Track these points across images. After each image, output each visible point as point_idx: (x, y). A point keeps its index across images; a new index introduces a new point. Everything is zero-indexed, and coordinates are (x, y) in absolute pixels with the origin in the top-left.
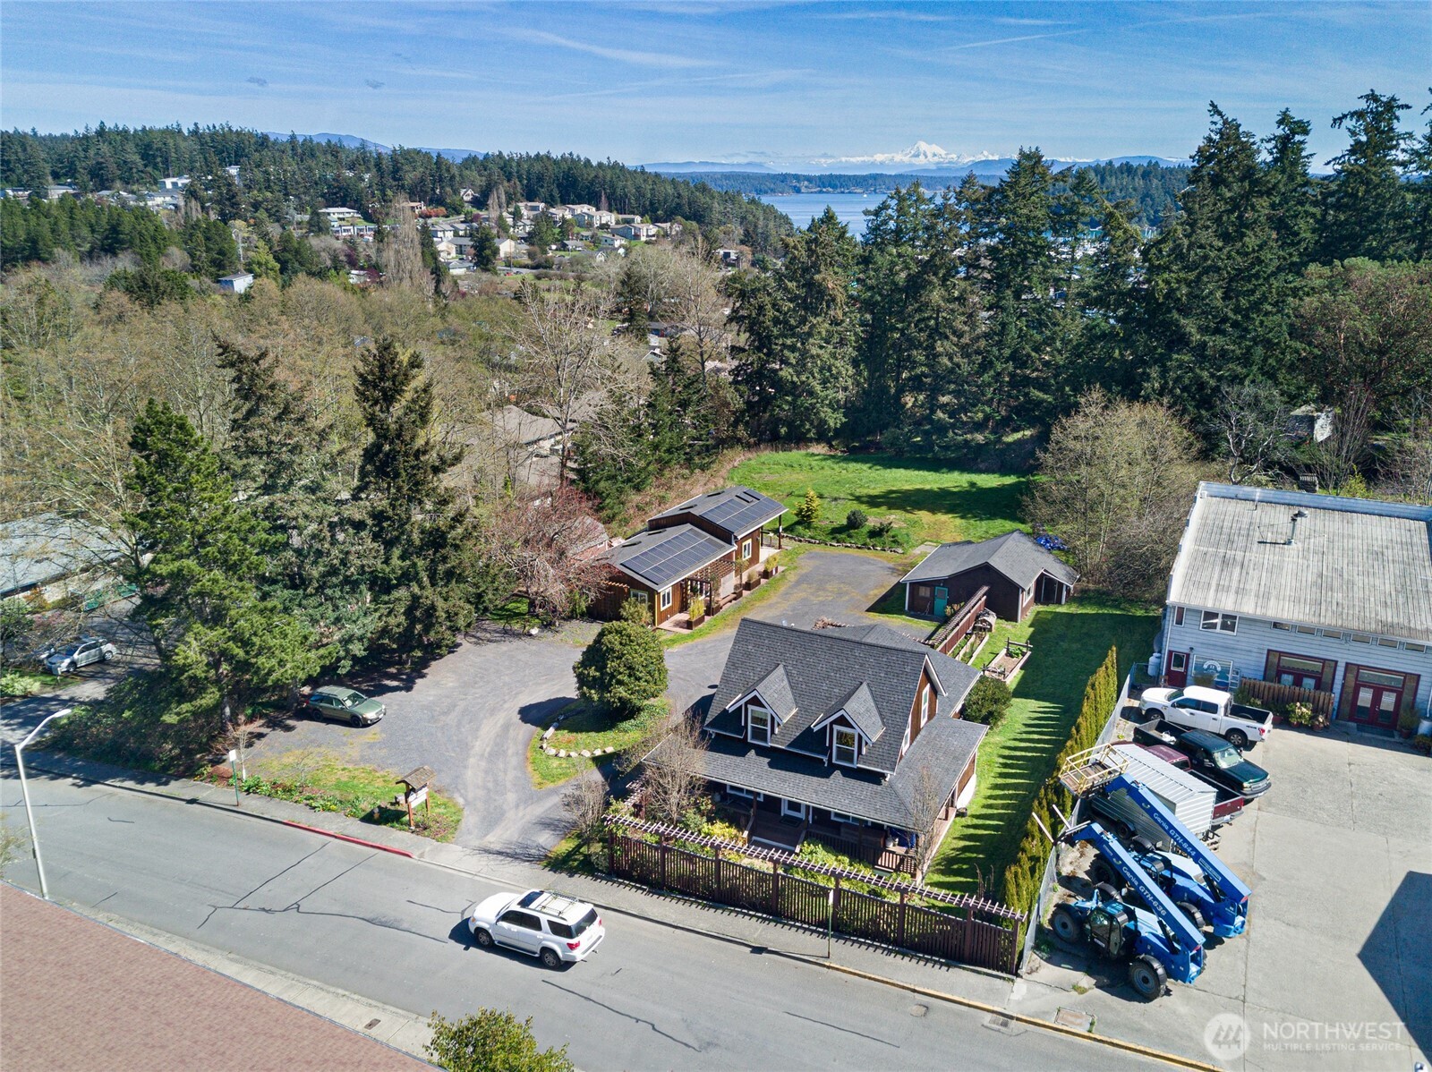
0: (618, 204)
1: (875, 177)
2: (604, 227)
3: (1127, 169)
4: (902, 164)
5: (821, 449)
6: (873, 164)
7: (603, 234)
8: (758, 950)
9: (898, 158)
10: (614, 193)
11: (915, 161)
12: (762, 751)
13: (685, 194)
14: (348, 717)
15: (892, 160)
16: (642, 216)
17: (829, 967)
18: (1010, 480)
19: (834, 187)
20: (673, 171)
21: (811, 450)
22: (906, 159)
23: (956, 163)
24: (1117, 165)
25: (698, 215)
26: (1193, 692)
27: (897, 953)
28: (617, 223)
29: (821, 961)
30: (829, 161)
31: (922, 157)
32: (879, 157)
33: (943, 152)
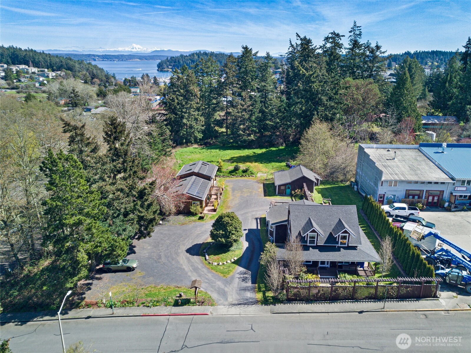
0: (36, 65)
1: (122, 56)
2: (34, 73)
3: (205, 54)
4: (128, 51)
5: (196, 146)
6: (118, 51)
7: (33, 75)
8: (361, 312)
9: (127, 49)
10: (35, 60)
11: (133, 50)
12: (314, 247)
13: (63, 61)
14: (125, 268)
15: (125, 50)
16: (48, 69)
17: (386, 311)
18: (264, 150)
19: (108, 59)
20: (56, 52)
21: (193, 147)
22: (130, 50)
23: (146, 51)
24: (202, 52)
25: (70, 68)
26: (397, 205)
27: (400, 301)
28: (38, 71)
29: (383, 310)
30: (103, 50)
31: (135, 49)
32: (120, 49)
33: (142, 48)
